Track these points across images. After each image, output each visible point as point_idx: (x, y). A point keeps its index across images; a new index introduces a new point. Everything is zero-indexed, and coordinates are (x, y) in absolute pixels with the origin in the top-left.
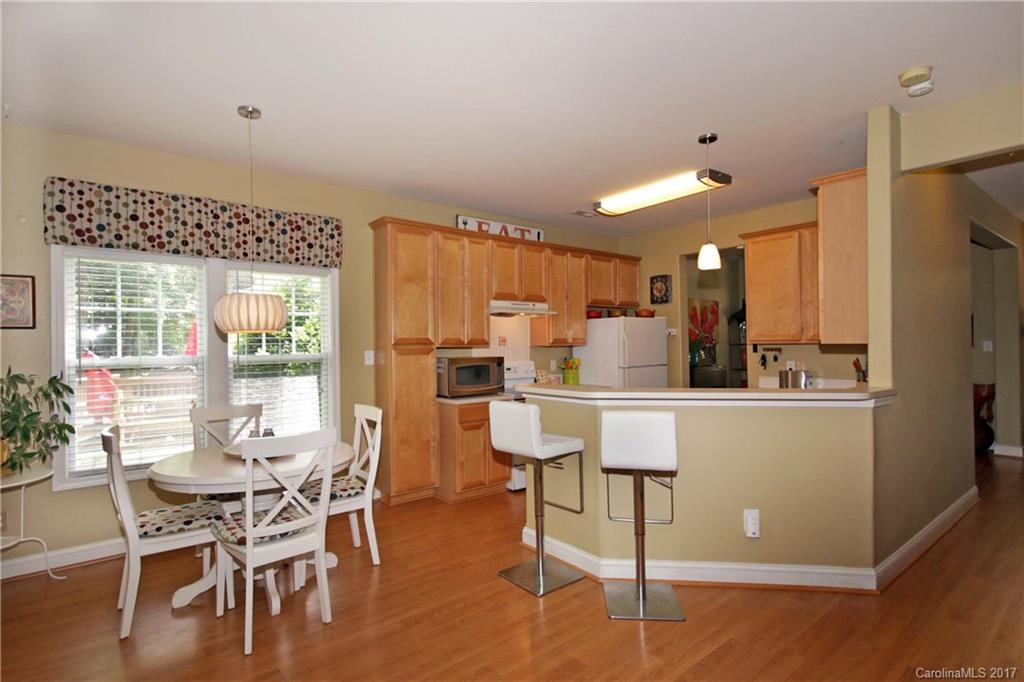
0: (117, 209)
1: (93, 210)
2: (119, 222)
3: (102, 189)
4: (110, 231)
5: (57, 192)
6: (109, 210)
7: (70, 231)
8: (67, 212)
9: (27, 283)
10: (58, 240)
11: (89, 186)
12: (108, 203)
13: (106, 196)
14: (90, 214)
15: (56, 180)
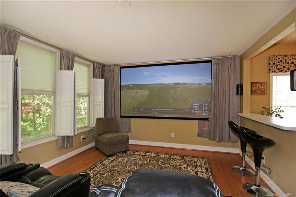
0: (288, 61)
1: (282, 63)
2: (289, 65)
3: (284, 57)
4: (286, 68)
5: (273, 59)
6: (286, 62)
7: (276, 69)
8: (276, 64)
9: (265, 84)
10: (273, 72)
11: (281, 56)
12: (286, 60)
13: (285, 58)
14: (281, 64)
15: (273, 56)
